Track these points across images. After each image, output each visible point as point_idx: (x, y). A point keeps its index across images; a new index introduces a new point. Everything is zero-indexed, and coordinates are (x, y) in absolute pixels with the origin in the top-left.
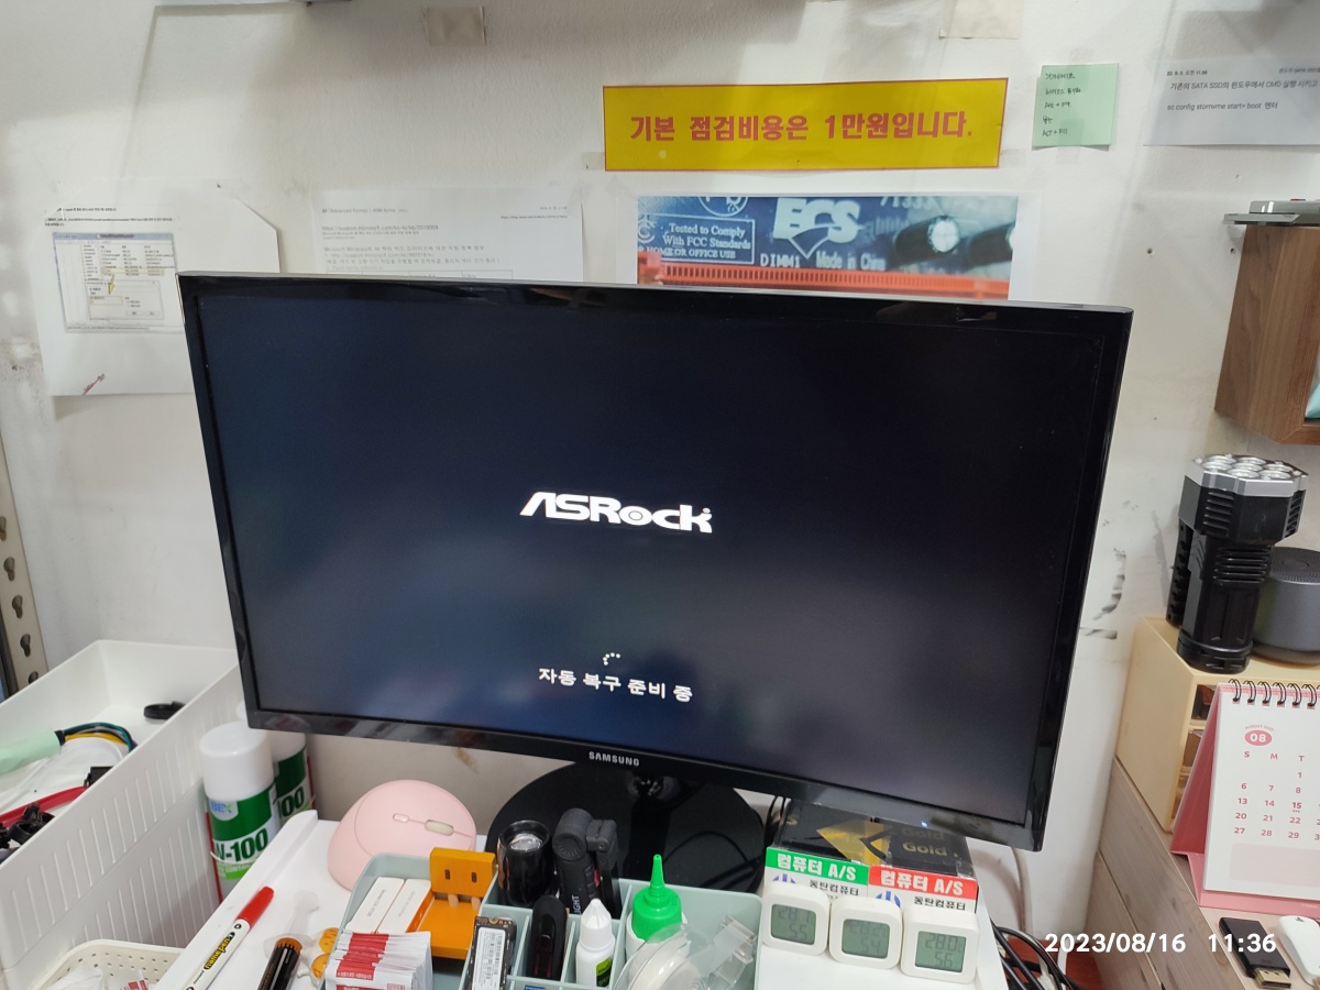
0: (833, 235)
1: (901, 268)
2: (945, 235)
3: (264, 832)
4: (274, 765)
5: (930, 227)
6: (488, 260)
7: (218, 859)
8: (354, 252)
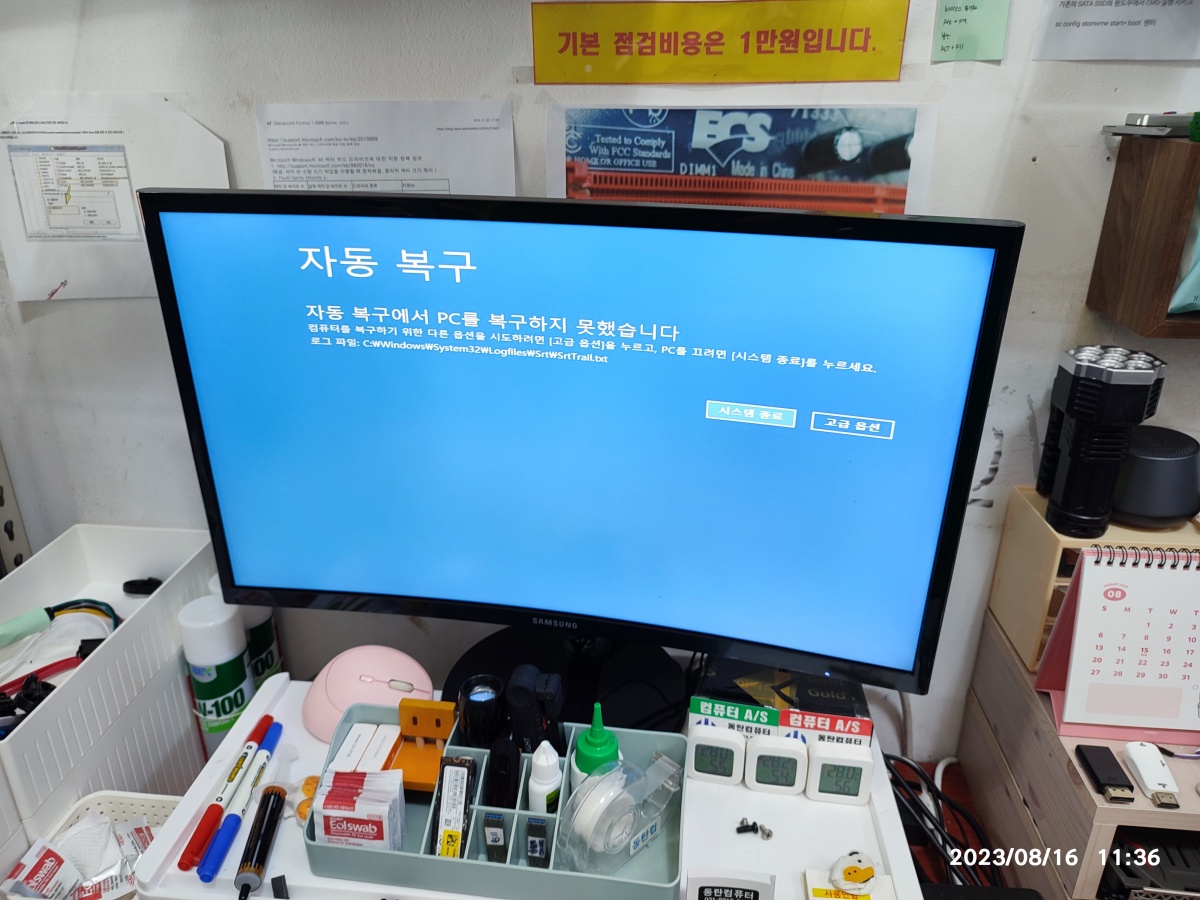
0: (747, 145)
1: (809, 176)
2: (850, 145)
3: (241, 691)
4: (246, 631)
5: (836, 138)
6: (426, 170)
7: (201, 715)
8: (298, 163)
